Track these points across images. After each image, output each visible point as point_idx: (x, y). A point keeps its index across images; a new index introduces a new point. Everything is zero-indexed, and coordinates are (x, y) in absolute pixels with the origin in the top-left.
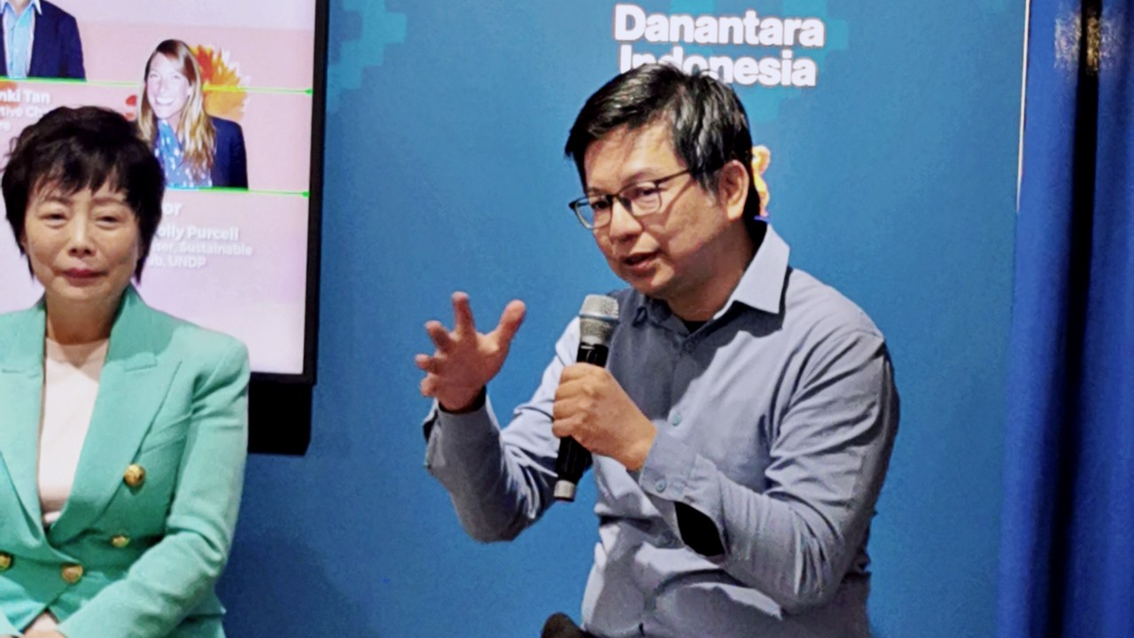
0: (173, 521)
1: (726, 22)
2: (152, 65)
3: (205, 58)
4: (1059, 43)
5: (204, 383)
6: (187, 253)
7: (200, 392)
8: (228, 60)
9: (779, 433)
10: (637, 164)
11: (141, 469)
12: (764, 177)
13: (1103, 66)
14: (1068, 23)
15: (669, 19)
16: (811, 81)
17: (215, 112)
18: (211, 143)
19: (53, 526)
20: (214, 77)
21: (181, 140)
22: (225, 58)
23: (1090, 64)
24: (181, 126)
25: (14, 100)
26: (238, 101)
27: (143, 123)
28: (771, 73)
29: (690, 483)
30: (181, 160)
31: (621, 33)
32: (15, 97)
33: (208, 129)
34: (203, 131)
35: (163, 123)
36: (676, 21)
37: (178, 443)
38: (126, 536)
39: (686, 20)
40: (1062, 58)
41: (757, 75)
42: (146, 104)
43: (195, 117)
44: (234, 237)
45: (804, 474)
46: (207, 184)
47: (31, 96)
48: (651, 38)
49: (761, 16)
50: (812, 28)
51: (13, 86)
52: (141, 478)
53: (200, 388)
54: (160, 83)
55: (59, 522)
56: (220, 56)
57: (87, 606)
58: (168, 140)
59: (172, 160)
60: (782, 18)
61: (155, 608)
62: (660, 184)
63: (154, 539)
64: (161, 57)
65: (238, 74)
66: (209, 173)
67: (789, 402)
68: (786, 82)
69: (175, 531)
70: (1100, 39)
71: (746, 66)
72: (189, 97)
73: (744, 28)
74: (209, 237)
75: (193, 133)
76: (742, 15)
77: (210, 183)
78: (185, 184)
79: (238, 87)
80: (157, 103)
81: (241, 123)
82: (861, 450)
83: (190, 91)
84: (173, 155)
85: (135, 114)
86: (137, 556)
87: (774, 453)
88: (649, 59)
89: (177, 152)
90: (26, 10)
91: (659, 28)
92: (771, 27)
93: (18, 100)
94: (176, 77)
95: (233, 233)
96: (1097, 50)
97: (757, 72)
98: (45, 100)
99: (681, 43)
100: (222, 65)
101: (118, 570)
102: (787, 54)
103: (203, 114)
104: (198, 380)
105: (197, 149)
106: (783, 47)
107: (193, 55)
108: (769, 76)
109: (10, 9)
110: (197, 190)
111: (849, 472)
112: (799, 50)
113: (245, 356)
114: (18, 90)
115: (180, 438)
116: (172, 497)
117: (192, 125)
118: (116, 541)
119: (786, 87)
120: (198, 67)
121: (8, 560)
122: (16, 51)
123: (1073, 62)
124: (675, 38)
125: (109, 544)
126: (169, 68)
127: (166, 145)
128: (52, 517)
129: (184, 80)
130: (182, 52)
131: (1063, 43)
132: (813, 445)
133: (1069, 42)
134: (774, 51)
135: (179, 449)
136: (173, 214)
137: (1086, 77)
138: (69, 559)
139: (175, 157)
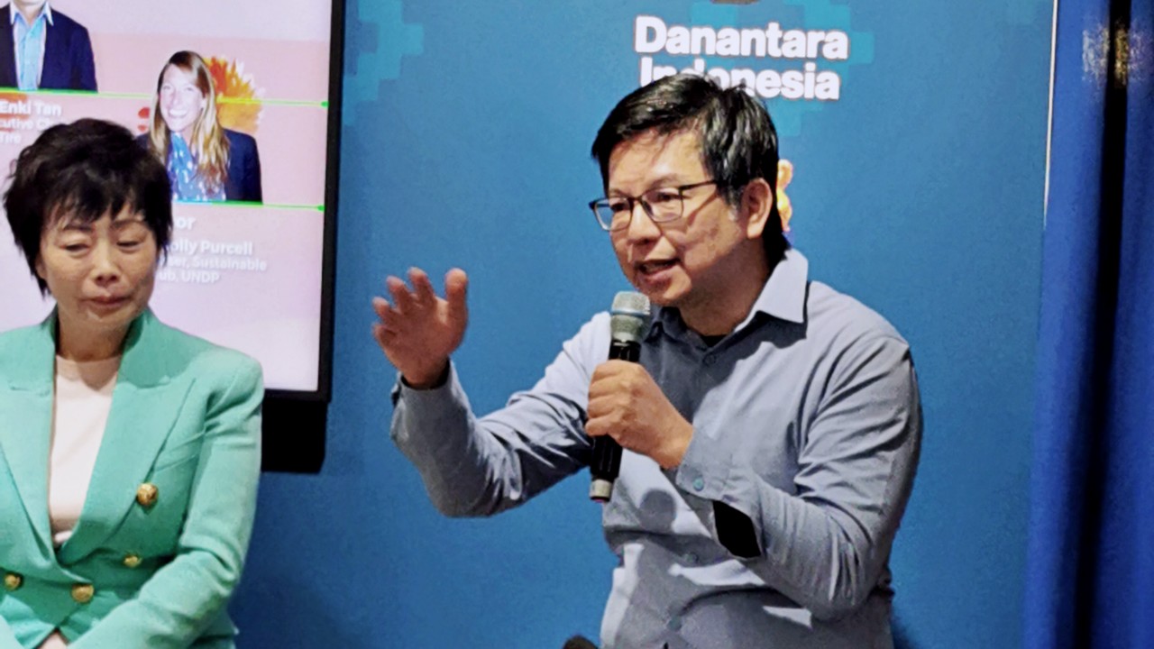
0: (185, 540)
1: (748, 34)
2: (165, 77)
3: (218, 69)
4: (1087, 55)
5: (217, 401)
6: (200, 268)
7: (213, 409)
8: (243, 73)
9: (807, 440)
10: (662, 169)
11: (154, 487)
12: (787, 191)
13: (1132, 80)
14: (1095, 36)
15: (690, 30)
16: (834, 94)
17: (227, 125)
18: (225, 156)
19: (63, 546)
20: (228, 90)
21: (194, 152)
22: (239, 70)
23: (1119, 77)
24: (195, 139)
25: (25, 112)
26: (250, 113)
27: (156, 136)
28: (793, 86)
29: (729, 482)
30: (194, 173)
31: (641, 45)
32: (26, 109)
33: (222, 142)
34: (217, 144)
35: (176, 135)
36: (698, 33)
37: (191, 461)
38: (137, 556)
39: (708, 32)
40: (1090, 72)
41: (780, 88)
42: (159, 116)
43: (208, 130)
44: (248, 251)
45: (837, 479)
46: (221, 198)
47: (42, 108)
48: (672, 50)
49: (784, 28)
50: (835, 40)
51: (24, 98)
52: (154, 497)
53: (213, 406)
54: (173, 95)
55: (71, 541)
56: (234, 67)
57: (98, 626)
58: (181, 154)
59: (185, 173)
60: (806, 31)
61: (166, 628)
62: (684, 190)
63: (166, 559)
64: (174, 69)
65: (252, 85)
66: (223, 185)
67: (817, 408)
68: (809, 95)
69: (187, 550)
70: (1128, 52)
71: (769, 79)
72: (202, 109)
73: (767, 39)
74: (222, 251)
75: (206, 146)
76: (764, 28)
77: (224, 197)
78: (198, 198)
79: (253, 99)
80: (169, 115)
81: (256, 136)
82: (891, 455)
83: (203, 103)
84: (185, 168)
85: (148, 125)
86: (149, 576)
87: (802, 460)
88: (669, 71)
89: (190, 165)
90: (37, 21)
91: (681, 40)
92: (794, 39)
93: (29, 112)
94: (190, 89)
95: (247, 247)
96: (1124, 63)
97: (779, 85)
98: (56, 112)
99: (703, 55)
100: (236, 77)
101: (129, 590)
102: (810, 66)
103: (216, 127)
104: (212, 399)
105: (210, 161)
106: (807, 59)
107: (207, 66)
108: (792, 90)
109: (21, 19)
110: (211, 204)
111: (881, 477)
112: (822, 63)
113: (259, 375)
114: (29, 102)
115: (193, 456)
116: (185, 516)
117: (205, 138)
118: (128, 560)
119: (809, 101)
120: (211, 79)
121: (18, 580)
122: (27, 62)
123: (1100, 75)
124: (696, 50)
125: (120, 564)
126: (182, 80)
127: (179, 157)
128: (62, 537)
129: (197, 91)
130: (196, 64)
131: (1091, 56)
132: (842, 450)
133: (1098, 55)
134: (798, 64)
135: (192, 467)
136: (186, 229)
137: (1114, 91)
138: (80, 579)
139: (188, 170)
